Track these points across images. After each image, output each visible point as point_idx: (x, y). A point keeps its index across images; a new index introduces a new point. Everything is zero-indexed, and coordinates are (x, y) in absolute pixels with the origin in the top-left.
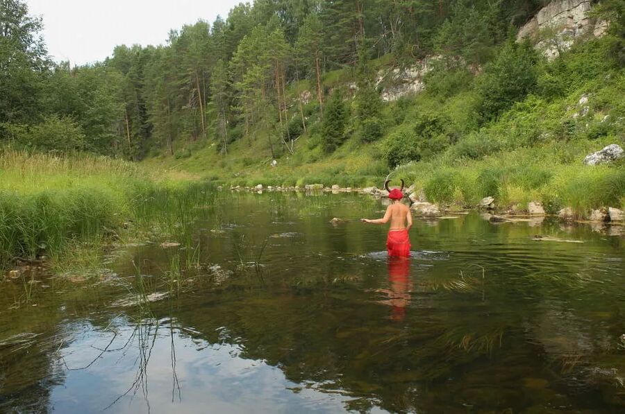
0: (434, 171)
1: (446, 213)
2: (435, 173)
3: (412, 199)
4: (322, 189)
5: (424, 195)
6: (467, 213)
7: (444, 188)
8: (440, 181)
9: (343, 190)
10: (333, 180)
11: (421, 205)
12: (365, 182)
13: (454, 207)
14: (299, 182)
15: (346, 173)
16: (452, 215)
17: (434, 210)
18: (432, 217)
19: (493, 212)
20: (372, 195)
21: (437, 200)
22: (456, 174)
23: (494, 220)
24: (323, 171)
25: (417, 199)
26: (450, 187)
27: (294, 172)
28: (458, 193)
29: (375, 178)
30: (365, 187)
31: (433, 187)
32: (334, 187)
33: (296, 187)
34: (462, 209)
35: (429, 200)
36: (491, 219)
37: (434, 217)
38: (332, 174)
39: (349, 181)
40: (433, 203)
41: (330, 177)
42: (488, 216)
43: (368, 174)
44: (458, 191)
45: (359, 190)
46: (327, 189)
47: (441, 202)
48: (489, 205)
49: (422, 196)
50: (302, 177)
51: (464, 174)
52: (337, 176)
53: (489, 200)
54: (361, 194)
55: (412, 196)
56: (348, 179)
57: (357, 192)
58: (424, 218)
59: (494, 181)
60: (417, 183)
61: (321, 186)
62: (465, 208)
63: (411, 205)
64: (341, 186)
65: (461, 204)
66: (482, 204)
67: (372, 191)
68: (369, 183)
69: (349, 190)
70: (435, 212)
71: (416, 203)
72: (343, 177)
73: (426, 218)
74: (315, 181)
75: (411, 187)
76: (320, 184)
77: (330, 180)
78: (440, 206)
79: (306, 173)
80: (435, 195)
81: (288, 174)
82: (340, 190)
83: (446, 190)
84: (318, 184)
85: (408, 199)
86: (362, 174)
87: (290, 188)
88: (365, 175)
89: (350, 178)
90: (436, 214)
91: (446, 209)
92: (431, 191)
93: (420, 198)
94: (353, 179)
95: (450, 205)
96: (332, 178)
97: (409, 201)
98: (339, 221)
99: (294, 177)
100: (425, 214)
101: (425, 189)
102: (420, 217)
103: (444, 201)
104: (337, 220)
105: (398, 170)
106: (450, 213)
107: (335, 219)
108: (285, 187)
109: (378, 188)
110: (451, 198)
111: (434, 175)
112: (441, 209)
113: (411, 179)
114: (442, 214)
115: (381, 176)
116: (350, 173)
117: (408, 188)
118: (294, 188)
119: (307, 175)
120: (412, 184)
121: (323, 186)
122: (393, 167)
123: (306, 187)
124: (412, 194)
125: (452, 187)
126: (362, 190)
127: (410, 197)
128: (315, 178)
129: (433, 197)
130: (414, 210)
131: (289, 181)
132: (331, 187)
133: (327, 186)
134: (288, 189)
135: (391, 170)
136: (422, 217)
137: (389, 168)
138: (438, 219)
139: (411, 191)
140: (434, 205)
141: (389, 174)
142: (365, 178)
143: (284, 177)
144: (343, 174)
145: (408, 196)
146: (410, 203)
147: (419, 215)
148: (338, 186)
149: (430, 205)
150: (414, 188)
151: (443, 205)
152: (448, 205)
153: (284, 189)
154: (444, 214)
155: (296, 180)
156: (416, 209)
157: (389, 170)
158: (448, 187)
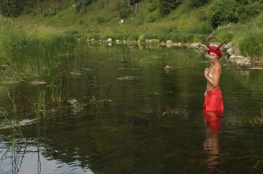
0: (248, 31)
1: (256, 65)
2: (249, 33)
3: (230, 53)
4: (158, 43)
5: (238, 50)
7: (256, 45)
8: (252, 39)
9: (175, 44)
10: (167, 36)
11: (236, 58)
12: (193, 38)
14: (141, 37)
15: (178, 32)
16: (261, 66)
17: (246, 62)
18: (244, 67)
20: (198, 49)
21: (249, 54)
25: (234, 53)
27: (137, 29)
29: (201, 35)
30: (192, 42)
31: (247, 44)
32: (168, 42)
33: (138, 41)
35: (243, 54)
37: (246, 67)
38: (167, 32)
39: (180, 38)
40: (246, 56)
43: (195, 32)
45: (188, 45)
46: (163, 44)
47: (253, 56)
49: (238, 51)
50: (143, 34)
54: (189, 48)
55: (229, 51)
56: (180, 36)
57: (186, 46)
58: (238, 68)
60: (234, 41)
61: (158, 41)
63: (228, 58)
64: (174, 41)
67: (198, 46)
68: (196, 39)
69: (179, 44)
70: (247, 63)
71: (232, 56)
72: (175, 34)
73: (240, 68)
74: (153, 37)
75: (229, 43)
76: (157, 39)
77: (165, 36)
78: (251, 59)
79: (147, 30)
80: (248, 50)
81: (132, 31)
82: (173, 45)
83: (257, 46)
84: (156, 39)
85: (227, 53)
86: (190, 32)
87: (134, 42)
88: (193, 33)
89: (181, 35)
90: (248, 65)
91: (256, 62)
92: (245, 47)
93: (236, 52)
94: (183, 36)
95: (259, 59)
96: (166, 35)
97: (227, 54)
98: (170, 68)
99: (137, 33)
100: (239, 65)
101: (241, 45)
102: (235, 67)
103: (255, 55)
104: (169, 67)
105: (220, 30)
106: (259, 65)
107: (167, 66)
108: (130, 41)
109: (203, 44)
110: (260, 53)
111: (248, 34)
112: (252, 61)
113: (229, 37)
114: (253, 66)
115: (205, 34)
116: (181, 31)
117: (227, 44)
118: (136, 42)
119: (147, 32)
120: (230, 41)
121: (159, 41)
122: (215, 27)
123: (146, 42)
124: (230, 49)
125: (262, 45)
126: (190, 45)
127: (227, 51)
128: (153, 35)
129: (246, 52)
130: (231, 62)
131: (132, 36)
132: (166, 42)
133: (162, 41)
134: (132, 42)
135: (213, 30)
136: (236, 67)
137: (212, 28)
138: (249, 69)
139: (228, 46)
140: (247, 58)
141: (212, 33)
142: (193, 36)
143: (129, 33)
144: (175, 32)
145: (226, 50)
146: (228, 56)
147: (234, 66)
148: (171, 42)
149: (243, 58)
150: (232, 45)
151: (254, 58)
152: (258, 59)
153: (129, 43)
154: (255, 65)
155: (138, 36)
156: (232, 61)
157: (212, 30)
158: (258, 44)
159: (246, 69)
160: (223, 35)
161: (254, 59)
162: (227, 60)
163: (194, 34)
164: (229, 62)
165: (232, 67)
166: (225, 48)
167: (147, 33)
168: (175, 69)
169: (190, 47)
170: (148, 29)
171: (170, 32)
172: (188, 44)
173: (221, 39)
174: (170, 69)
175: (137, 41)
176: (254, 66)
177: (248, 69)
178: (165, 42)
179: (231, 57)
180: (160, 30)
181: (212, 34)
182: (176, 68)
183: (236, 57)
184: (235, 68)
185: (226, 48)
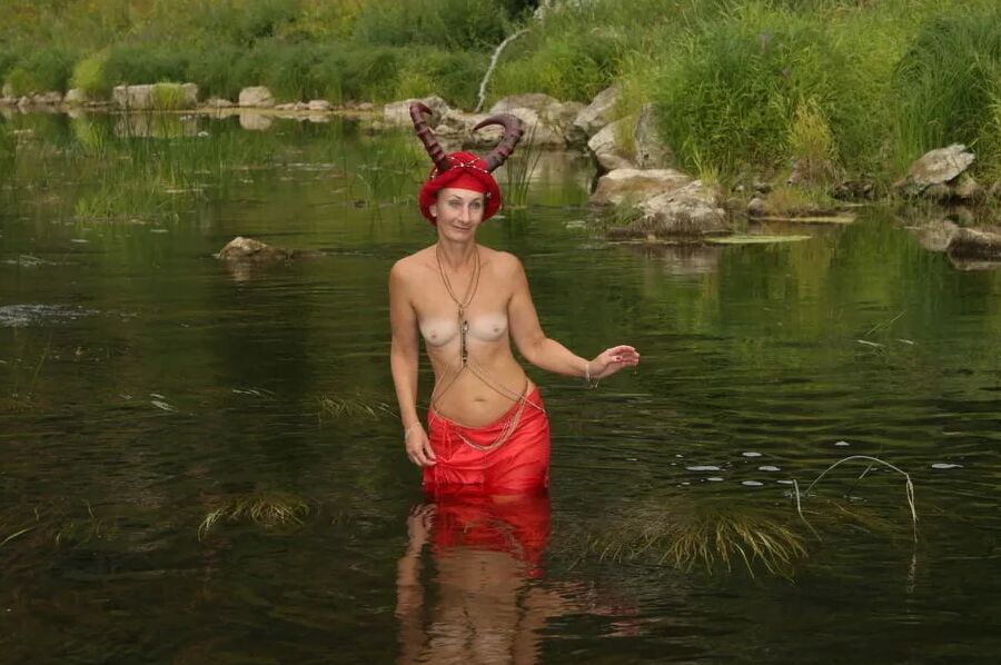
0: (704, 25)
1: (754, 219)
2: (708, 34)
3: (605, 156)
4: (191, 106)
5: (653, 136)
6: (845, 219)
7: (750, 104)
8: (729, 74)
9: (291, 111)
10: (243, 64)
11: (639, 184)
12: (393, 75)
13: (789, 192)
14: (87, 72)
15: (307, 36)
17: (695, 203)
18: (686, 237)
19: (967, 214)
21: (713, 159)
22: (804, 40)
23: (965, 249)
24: (196, 23)
25: (627, 154)
26: (777, 103)
27: (59, 25)
28: (809, 127)
29: (438, 56)
30: (390, 97)
31: (697, 100)
32: (249, 96)
33: (72, 95)
34: (827, 199)
35: (679, 160)
36: (954, 243)
37: (695, 234)
38: (239, 37)
39: (319, 72)
40: (693, 173)
41: (230, 50)
42: (940, 234)
43: (407, 39)
44: (811, 120)
45: (365, 113)
46: (219, 108)
47: (734, 170)
48: (950, 183)
49: (650, 140)
50: (98, 49)
51: (839, 43)
52: (264, 45)
53: (951, 161)
54: (372, 132)
55: (602, 141)
56: (316, 61)
58: (652, 238)
59: (977, 73)
60: (628, 83)
61: (190, 90)
62: (839, 196)
63: (595, 184)
64: (283, 91)
65: (820, 177)
66: (919, 180)
68: (408, 78)
69: (316, 111)
70: (699, 212)
71: (619, 174)
72: (289, 52)
73: (660, 241)
74: (159, 68)
75: (597, 99)
76: (184, 81)
77: (233, 63)
78: (726, 185)
79: (120, 27)
80: (705, 137)
81: (31, 32)
82: (278, 114)
83: (755, 112)
84: (173, 81)
85: (588, 155)
86: (377, 37)
87: (43, 99)
88: (393, 43)
89: (326, 55)
90: (707, 223)
91: (755, 202)
92: (691, 119)
93: (640, 150)
94: (337, 64)
95: (771, 185)
96: (239, 55)
97: (591, 163)
98: (257, 252)
99: (58, 47)
100: (655, 222)
101: (663, 109)
102: (633, 235)
103: (747, 165)
104: (246, 248)
105: (547, 20)
106: (773, 218)
107: (238, 242)
108: (19, 96)
109: (453, 105)
110: (777, 153)
111: (703, 43)
112: (731, 199)
113: (599, 62)
114: (735, 225)
115: (466, 49)
116: (325, 31)
117: (589, 102)
118: (58, 99)
119: (121, 39)
120: (604, 86)
121: (196, 91)
122: (522, 7)
123: (116, 95)
124: (602, 131)
125: (786, 102)
126: (381, 114)
127: (591, 143)
128: (158, 56)
129: (694, 146)
130: (609, 205)
131: (35, 68)
132: (234, 99)
133: (215, 93)
134: (33, 103)
135: (511, 20)
136: (641, 235)
137: (502, 14)
138: (715, 245)
139: (598, 118)
140: (698, 183)
141: (502, 40)
142: (391, 58)
143: (13, 50)
144: (289, 37)
145: (587, 138)
146: (596, 171)
147: (627, 228)
148: (267, 95)
149: (681, 184)
150: (615, 106)
151: (740, 183)
152: (762, 185)
153: (14, 105)
154: (745, 222)
155: (71, 64)
156: (617, 200)
157: (506, 24)
158: (765, 100)
159: (698, 246)
160: (564, 49)
161: (741, 187)
162: (592, 199)
163: (397, 51)
164: (597, 205)
165: (614, 236)
166: (579, 130)
167: (122, 46)
168: (283, 253)
169: (376, 125)
170: (125, 24)
171: (257, 40)
172: (370, 110)
173: (558, 75)
174: (257, 258)
175: (64, 94)
176: (740, 229)
177: (709, 244)
178: (232, 100)
179: (612, 175)
180: (198, 26)
181: (504, 43)
182: (290, 252)
183: (637, 177)
184: (636, 241)
185: (585, 127)
